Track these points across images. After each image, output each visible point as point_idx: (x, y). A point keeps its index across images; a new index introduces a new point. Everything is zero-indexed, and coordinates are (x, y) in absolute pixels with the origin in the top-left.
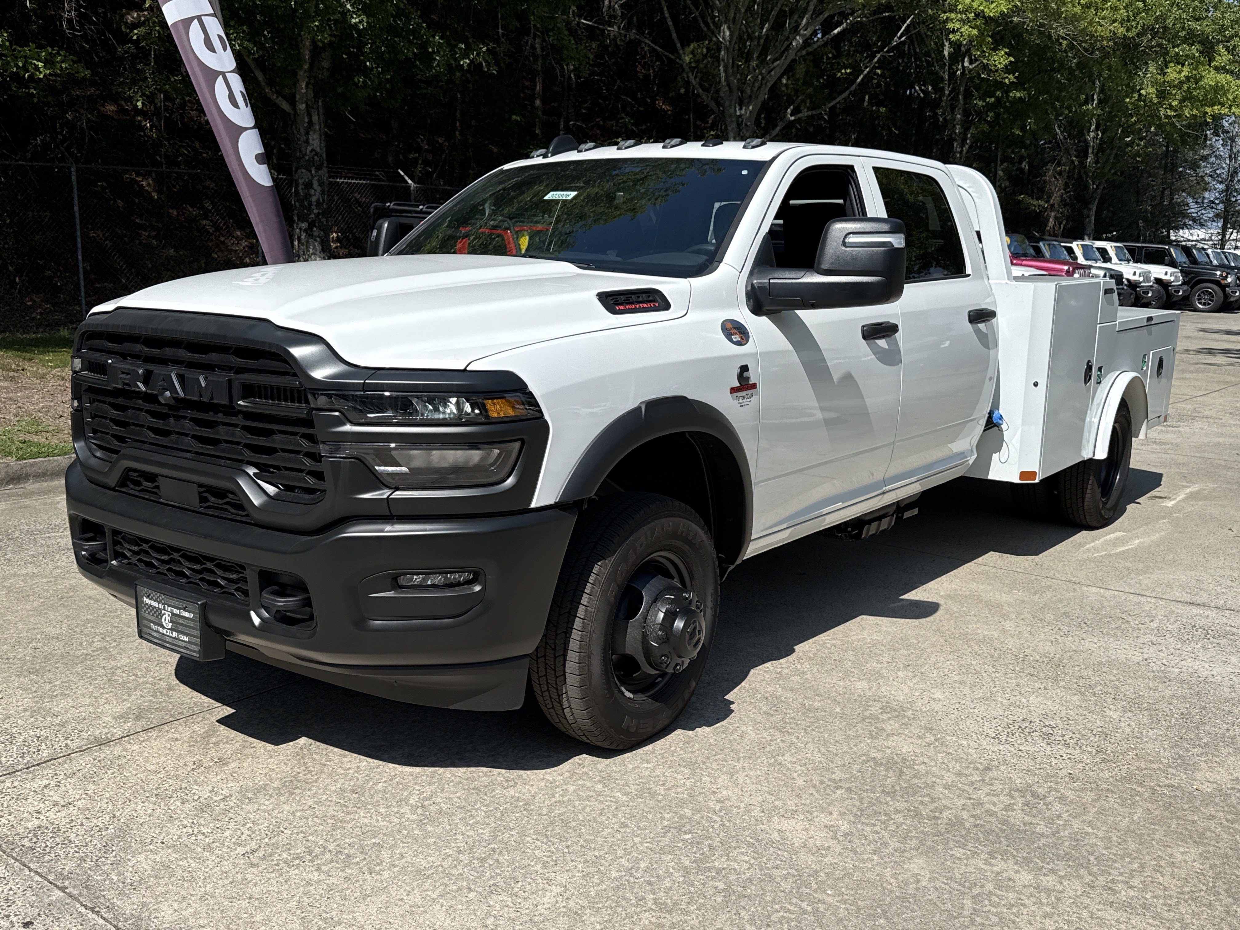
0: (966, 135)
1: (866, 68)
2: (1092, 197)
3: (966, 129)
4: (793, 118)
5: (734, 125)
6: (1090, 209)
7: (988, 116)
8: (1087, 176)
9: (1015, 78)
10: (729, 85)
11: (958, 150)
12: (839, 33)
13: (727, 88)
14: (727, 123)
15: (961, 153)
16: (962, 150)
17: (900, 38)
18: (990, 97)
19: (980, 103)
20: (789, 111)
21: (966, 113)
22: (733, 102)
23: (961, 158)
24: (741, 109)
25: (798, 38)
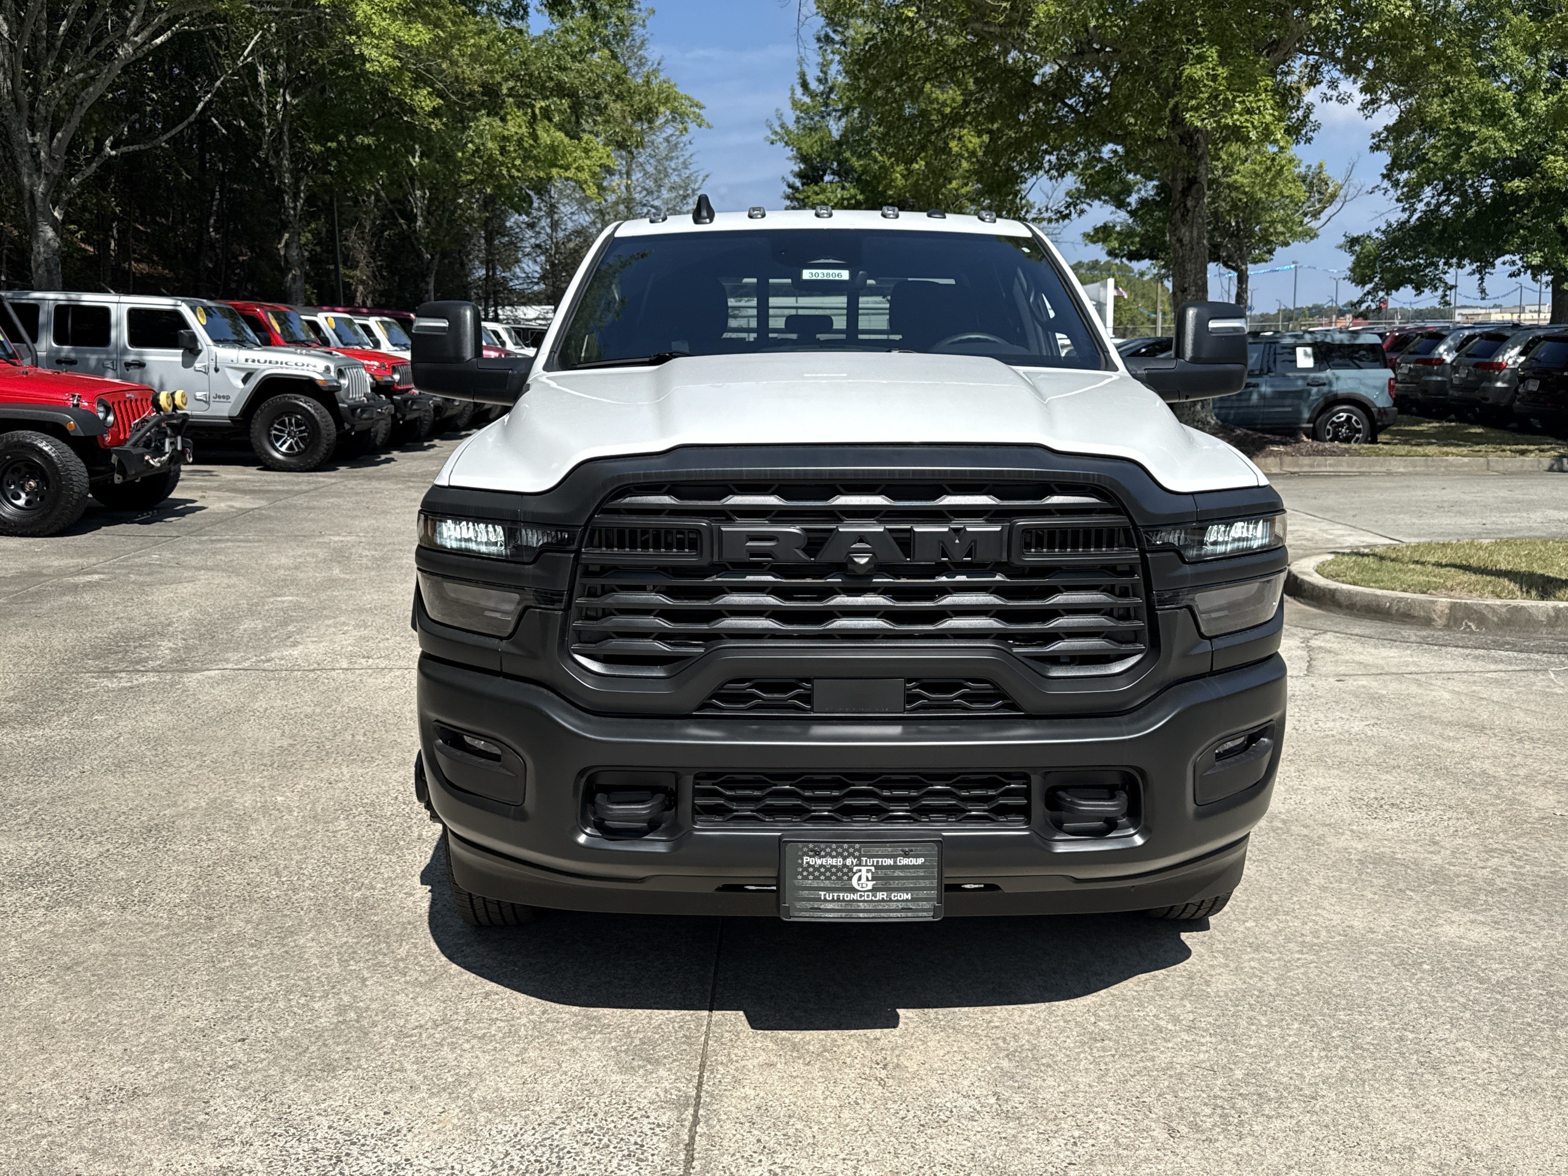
0: (298, 188)
1: (207, 92)
2: (428, 269)
3: (297, 180)
4: (113, 153)
5: (28, 157)
6: (427, 283)
7: (330, 165)
8: (420, 243)
9: (443, 124)
10: (15, 101)
11: (291, 205)
12: (162, 43)
13: (12, 104)
14: (17, 153)
15: (295, 208)
16: (296, 206)
17: (246, 58)
18: (332, 141)
19: (318, 148)
20: (108, 142)
21: (295, 158)
22: (23, 125)
23: (295, 215)
24: (33, 135)
25: (126, 45)
